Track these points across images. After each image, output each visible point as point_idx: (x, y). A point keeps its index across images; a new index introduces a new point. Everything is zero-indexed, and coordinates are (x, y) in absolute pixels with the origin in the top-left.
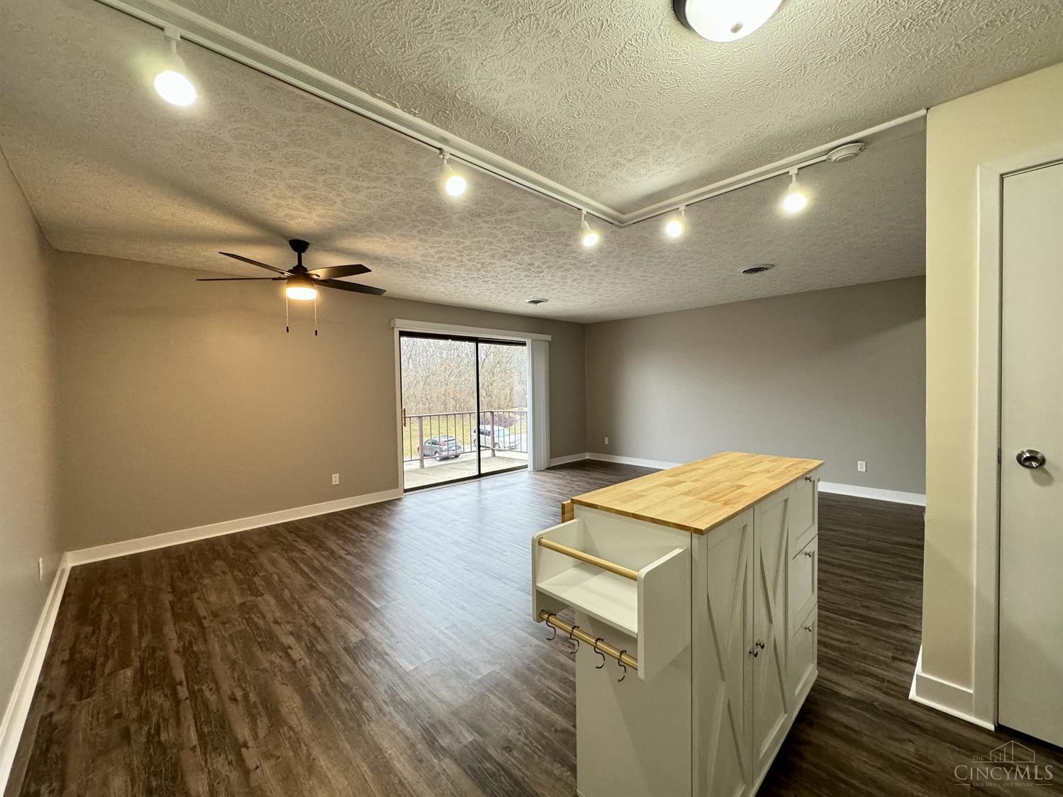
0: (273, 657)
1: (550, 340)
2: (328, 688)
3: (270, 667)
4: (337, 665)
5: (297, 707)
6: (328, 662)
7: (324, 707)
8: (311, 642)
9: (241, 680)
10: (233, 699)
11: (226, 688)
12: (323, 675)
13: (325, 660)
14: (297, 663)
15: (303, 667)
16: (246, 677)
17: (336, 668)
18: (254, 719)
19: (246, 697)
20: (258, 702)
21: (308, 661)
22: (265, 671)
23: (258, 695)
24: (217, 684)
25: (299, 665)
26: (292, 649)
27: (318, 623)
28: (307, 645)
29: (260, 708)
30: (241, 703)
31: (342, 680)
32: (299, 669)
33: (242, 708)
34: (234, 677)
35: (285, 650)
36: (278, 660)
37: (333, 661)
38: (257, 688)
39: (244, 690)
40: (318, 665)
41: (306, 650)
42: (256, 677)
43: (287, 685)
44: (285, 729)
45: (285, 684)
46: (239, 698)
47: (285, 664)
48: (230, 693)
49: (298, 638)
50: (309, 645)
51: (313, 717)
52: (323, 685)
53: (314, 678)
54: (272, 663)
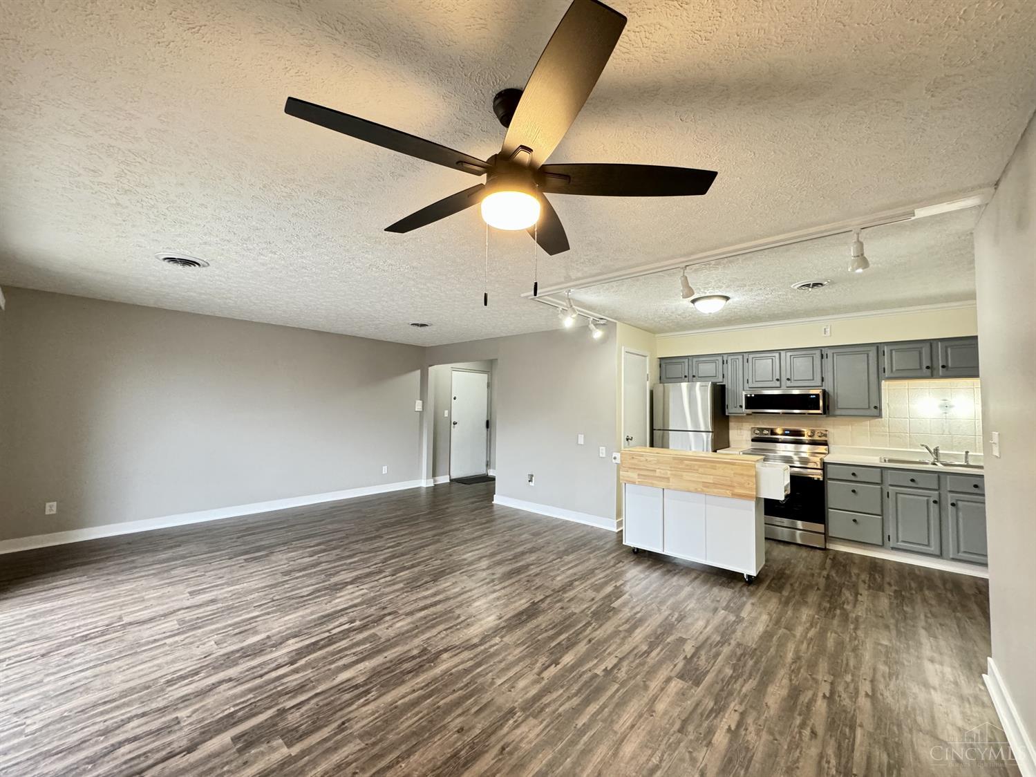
0: (752, 737)
2: (745, 677)
3: (763, 729)
4: (721, 683)
5: (776, 686)
6: (722, 690)
7: (761, 671)
8: (708, 716)
9: (795, 745)
10: (814, 733)
11: (814, 751)
12: (737, 686)
13: (722, 693)
14: (741, 711)
15: (741, 704)
16: (791, 741)
17: (723, 683)
18: (809, 706)
19: (803, 725)
20: (797, 713)
21: (732, 705)
22: (771, 732)
23: (794, 718)
24: (820, 762)
25: (741, 709)
26: (729, 726)
27: (677, 726)
28: (716, 717)
29: (799, 707)
30: (810, 723)
31: (731, 672)
32: (746, 705)
33: (812, 720)
34: (800, 753)
35: (734, 733)
36: (752, 728)
37: (718, 687)
38: (789, 723)
39: (800, 733)
40: (730, 694)
41: (722, 713)
42: (781, 733)
43: (766, 703)
44: (793, 682)
45: (767, 706)
46: (809, 729)
47: (750, 720)
48: (813, 740)
49: (711, 731)
50: (714, 715)
51: (772, 673)
52: (745, 681)
53: (744, 690)
54: (758, 733)
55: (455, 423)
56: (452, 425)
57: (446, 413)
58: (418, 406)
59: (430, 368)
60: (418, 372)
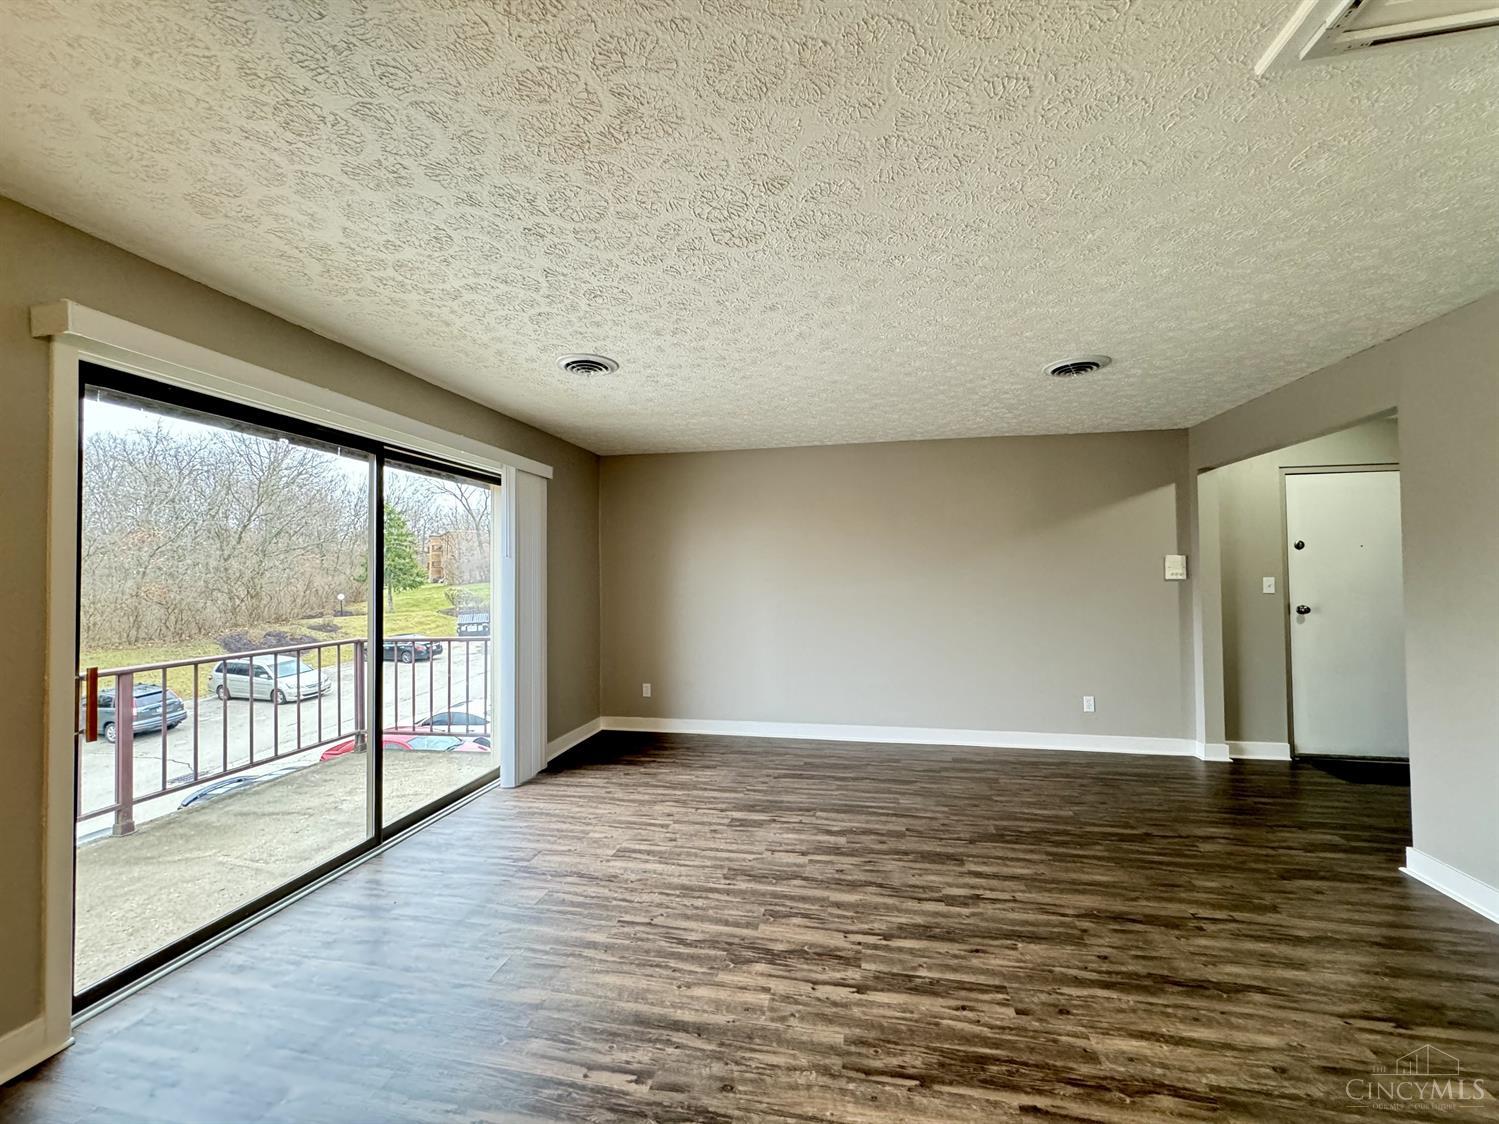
1: (550, 476)
55: (1304, 611)
56: (1294, 614)
57: (1269, 585)
58: (1175, 567)
59: (1202, 478)
60: (1170, 492)
